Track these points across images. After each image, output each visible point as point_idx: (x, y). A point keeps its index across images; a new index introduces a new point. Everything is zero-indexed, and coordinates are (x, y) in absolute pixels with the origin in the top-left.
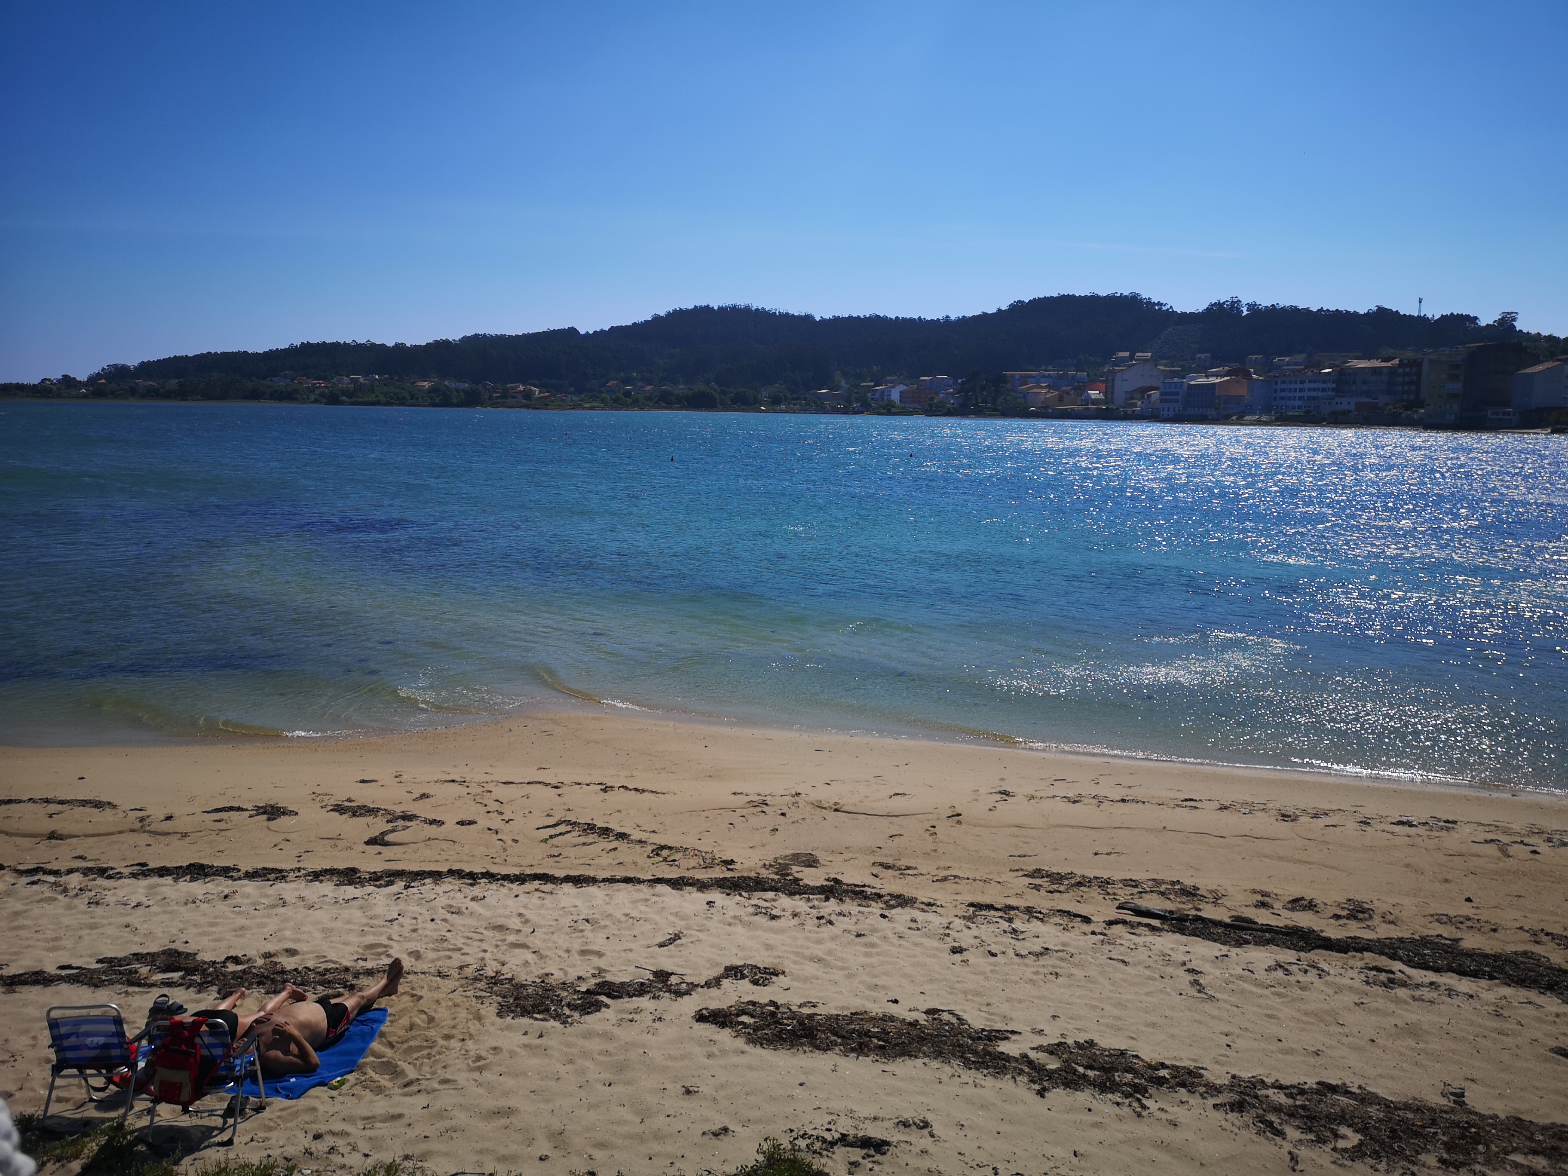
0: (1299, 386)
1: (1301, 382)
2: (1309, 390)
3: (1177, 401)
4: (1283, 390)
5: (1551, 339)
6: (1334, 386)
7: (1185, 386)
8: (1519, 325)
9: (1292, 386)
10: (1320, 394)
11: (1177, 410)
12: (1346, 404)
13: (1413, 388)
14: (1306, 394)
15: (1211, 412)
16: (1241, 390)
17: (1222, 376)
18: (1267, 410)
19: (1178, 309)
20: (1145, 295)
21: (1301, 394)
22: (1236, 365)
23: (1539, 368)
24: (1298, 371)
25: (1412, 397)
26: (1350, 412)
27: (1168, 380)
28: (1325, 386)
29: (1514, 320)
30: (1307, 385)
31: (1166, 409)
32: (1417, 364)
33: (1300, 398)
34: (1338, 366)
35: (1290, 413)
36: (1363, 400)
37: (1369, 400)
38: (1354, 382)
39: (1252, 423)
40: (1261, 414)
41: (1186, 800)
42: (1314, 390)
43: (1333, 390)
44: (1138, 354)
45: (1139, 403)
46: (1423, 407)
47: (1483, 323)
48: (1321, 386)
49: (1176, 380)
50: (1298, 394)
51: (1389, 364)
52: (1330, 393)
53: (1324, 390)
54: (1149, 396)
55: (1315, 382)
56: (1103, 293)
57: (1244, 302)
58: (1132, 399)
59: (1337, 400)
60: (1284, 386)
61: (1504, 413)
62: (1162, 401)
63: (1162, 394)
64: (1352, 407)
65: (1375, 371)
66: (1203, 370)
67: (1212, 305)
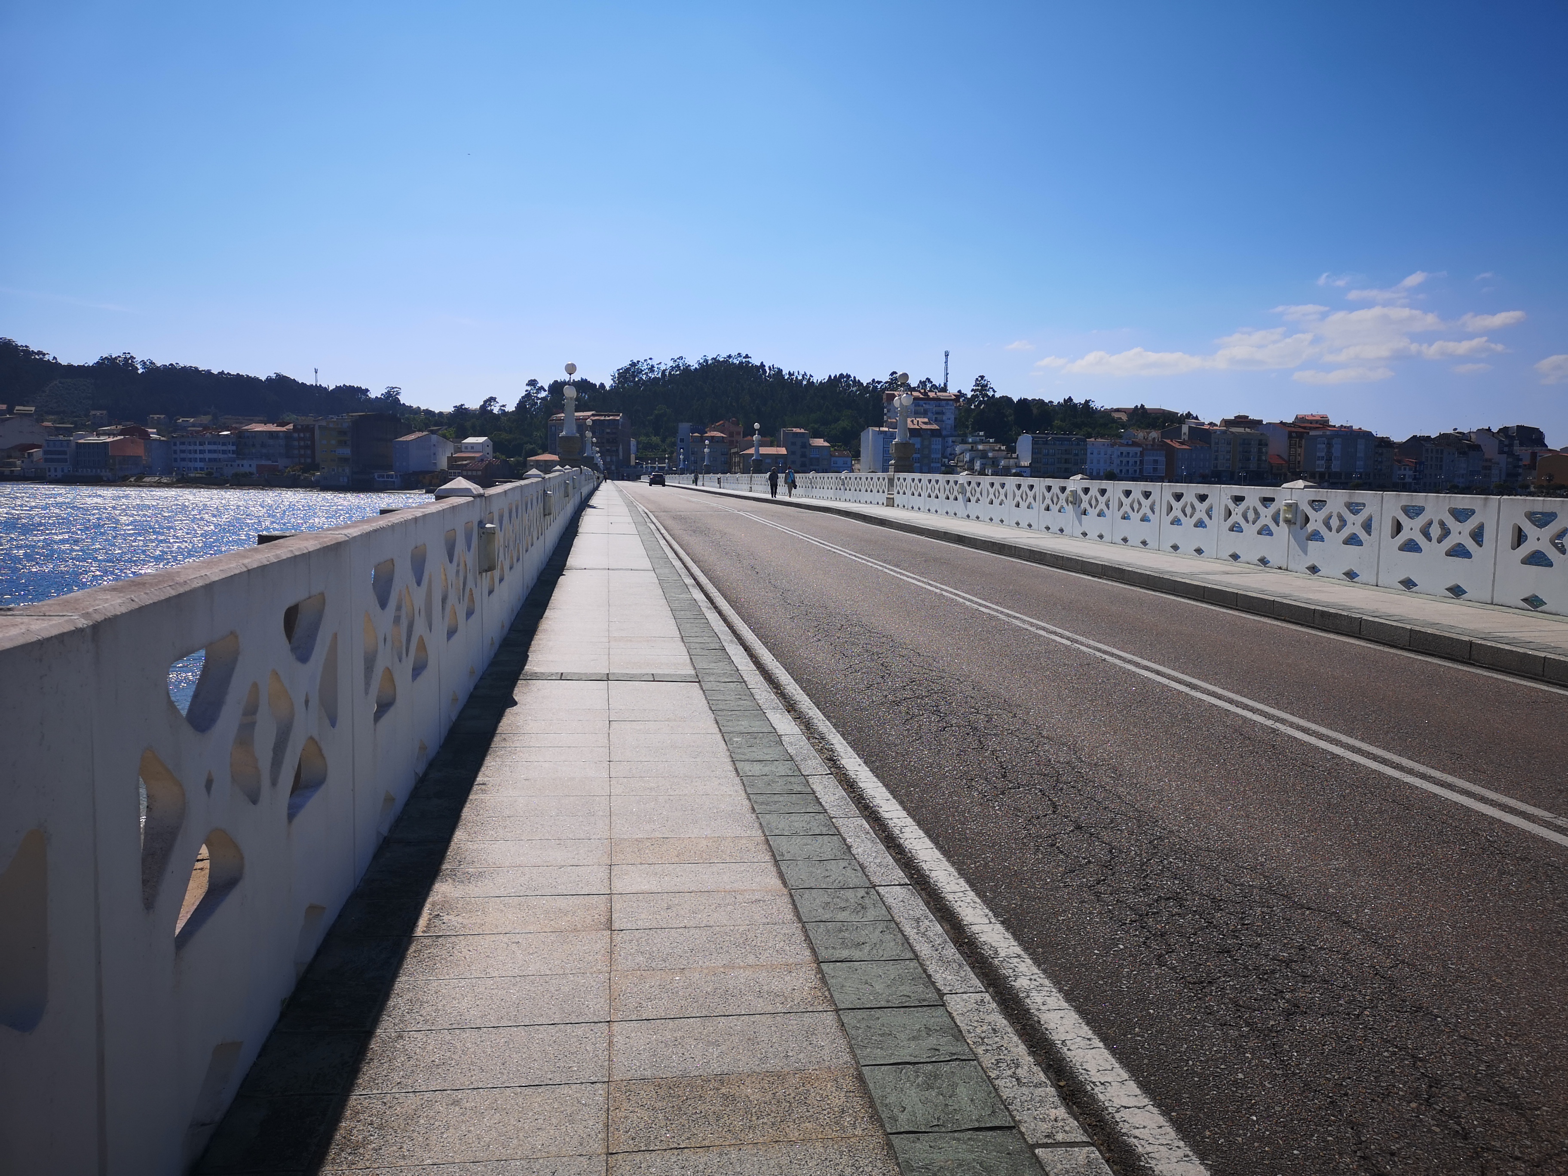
0: (198, 448)
1: (201, 444)
2: (210, 451)
3: (65, 461)
4: (183, 451)
5: (427, 412)
6: (234, 448)
8: (404, 399)
9: (192, 448)
10: (221, 456)
11: (66, 471)
12: (248, 466)
13: (309, 452)
14: (207, 456)
15: (105, 474)
16: (138, 450)
17: (115, 435)
18: (167, 471)
19: (64, 362)
21: (202, 456)
22: (130, 424)
24: (197, 432)
25: (309, 460)
26: (252, 474)
27: (53, 438)
28: (224, 448)
29: (399, 394)
30: (207, 447)
31: (52, 470)
32: (309, 429)
33: (201, 460)
34: (236, 428)
35: (192, 475)
36: (264, 462)
37: (270, 463)
38: (254, 445)
39: (151, 485)
40: (161, 476)
42: (215, 451)
43: (234, 452)
44: (17, 408)
45: (19, 462)
46: (318, 470)
47: (372, 395)
48: (221, 448)
49: (61, 437)
50: (198, 456)
51: (284, 429)
52: (230, 455)
53: (224, 452)
54: (30, 455)
55: (215, 443)
58: (10, 457)
59: (238, 462)
60: (183, 447)
61: (388, 476)
62: (46, 460)
63: (45, 453)
64: (254, 469)
65: (271, 434)
66: (94, 429)
67: (103, 359)
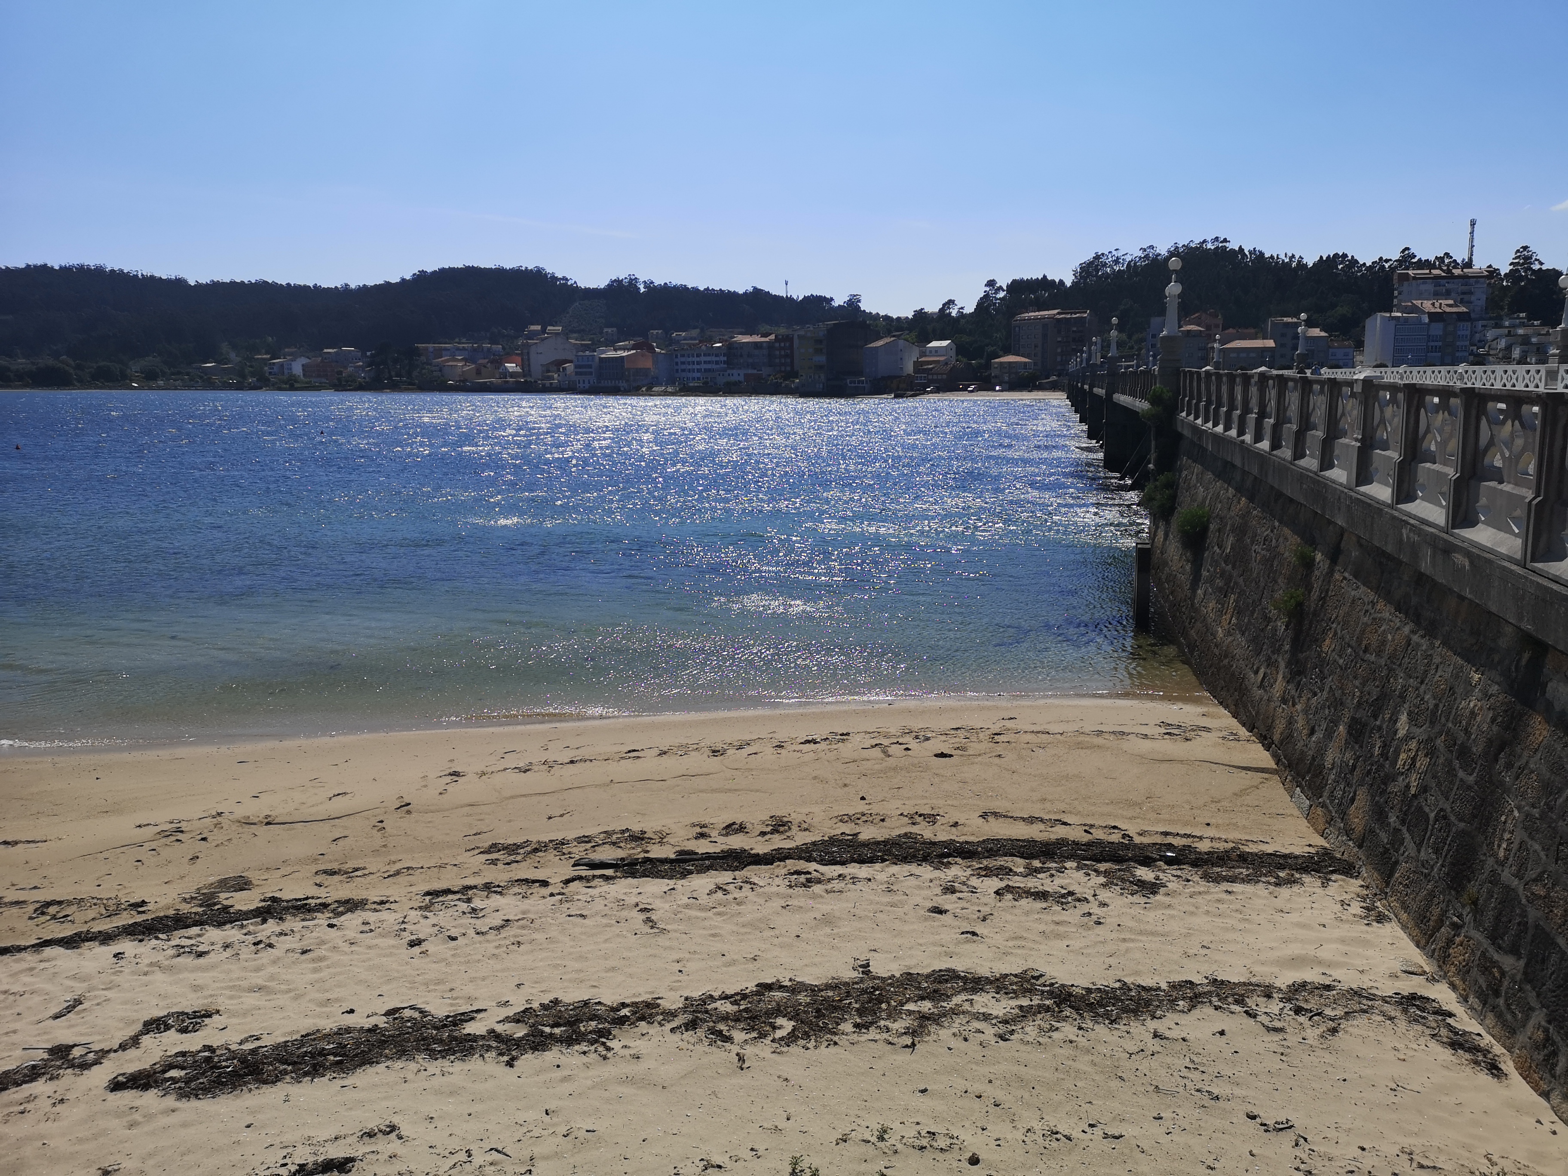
0: (696, 359)
1: (698, 356)
2: (705, 362)
3: (591, 373)
4: (683, 363)
5: (887, 318)
6: (725, 359)
7: (597, 360)
8: (864, 306)
9: (690, 359)
10: (714, 366)
11: (592, 382)
12: (737, 375)
13: (789, 360)
14: (703, 366)
15: (623, 384)
16: (647, 363)
17: (629, 350)
18: (671, 381)
19: (582, 284)
20: (549, 270)
21: (698, 367)
22: (640, 339)
23: (880, 343)
24: (694, 345)
25: (788, 368)
26: (740, 382)
27: (581, 353)
28: (717, 359)
29: (859, 301)
30: (703, 359)
31: (581, 382)
32: (789, 339)
33: (699, 370)
34: (726, 341)
35: (691, 385)
36: (750, 371)
37: (755, 372)
38: (741, 356)
39: (659, 394)
40: (667, 385)
41: (629, 752)
42: (709, 362)
43: (725, 362)
44: (549, 328)
45: (556, 376)
46: (797, 378)
47: (836, 304)
48: (714, 359)
49: (587, 353)
50: (696, 367)
51: (767, 339)
52: (722, 365)
53: (717, 363)
54: (564, 369)
55: (709, 355)
56: (508, 266)
57: (641, 280)
58: (548, 371)
59: (729, 371)
60: (683, 359)
61: (859, 382)
62: (577, 373)
63: (576, 367)
64: (741, 378)
65: (756, 345)
66: (611, 343)
67: (613, 282)
